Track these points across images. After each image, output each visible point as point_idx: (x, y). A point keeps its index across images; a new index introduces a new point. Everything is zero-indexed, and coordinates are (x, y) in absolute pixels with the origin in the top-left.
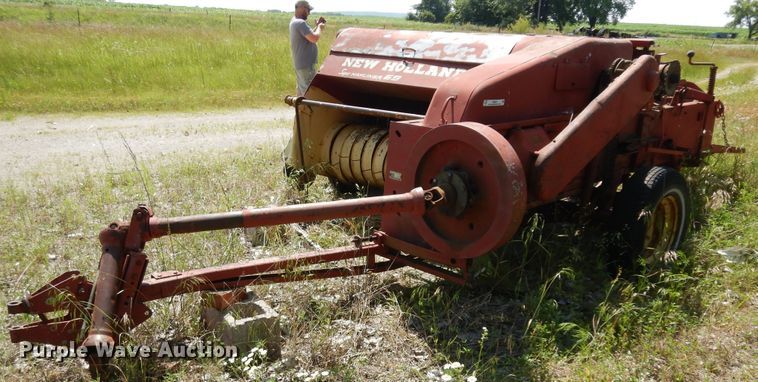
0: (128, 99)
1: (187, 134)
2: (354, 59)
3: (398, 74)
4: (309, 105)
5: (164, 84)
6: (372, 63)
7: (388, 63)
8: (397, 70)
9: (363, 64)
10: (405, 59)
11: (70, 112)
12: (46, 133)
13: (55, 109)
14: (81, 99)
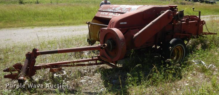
0: (62, 22)
1: (73, 31)
2: (103, 12)
3: (112, 16)
4: (92, 24)
5: (73, 19)
6: (107, 13)
7: (110, 13)
8: (112, 15)
9: (105, 14)
10: (114, 12)
11: (48, 26)
12: (40, 31)
13: (44, 25)
14: (51, 23)
